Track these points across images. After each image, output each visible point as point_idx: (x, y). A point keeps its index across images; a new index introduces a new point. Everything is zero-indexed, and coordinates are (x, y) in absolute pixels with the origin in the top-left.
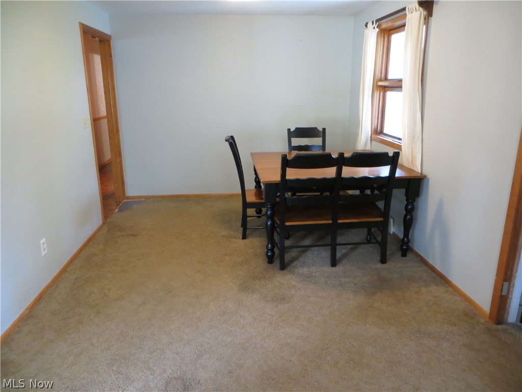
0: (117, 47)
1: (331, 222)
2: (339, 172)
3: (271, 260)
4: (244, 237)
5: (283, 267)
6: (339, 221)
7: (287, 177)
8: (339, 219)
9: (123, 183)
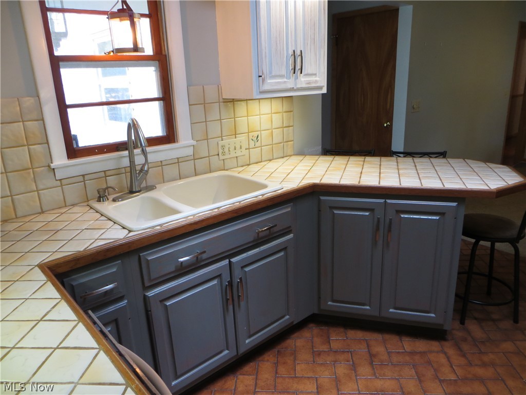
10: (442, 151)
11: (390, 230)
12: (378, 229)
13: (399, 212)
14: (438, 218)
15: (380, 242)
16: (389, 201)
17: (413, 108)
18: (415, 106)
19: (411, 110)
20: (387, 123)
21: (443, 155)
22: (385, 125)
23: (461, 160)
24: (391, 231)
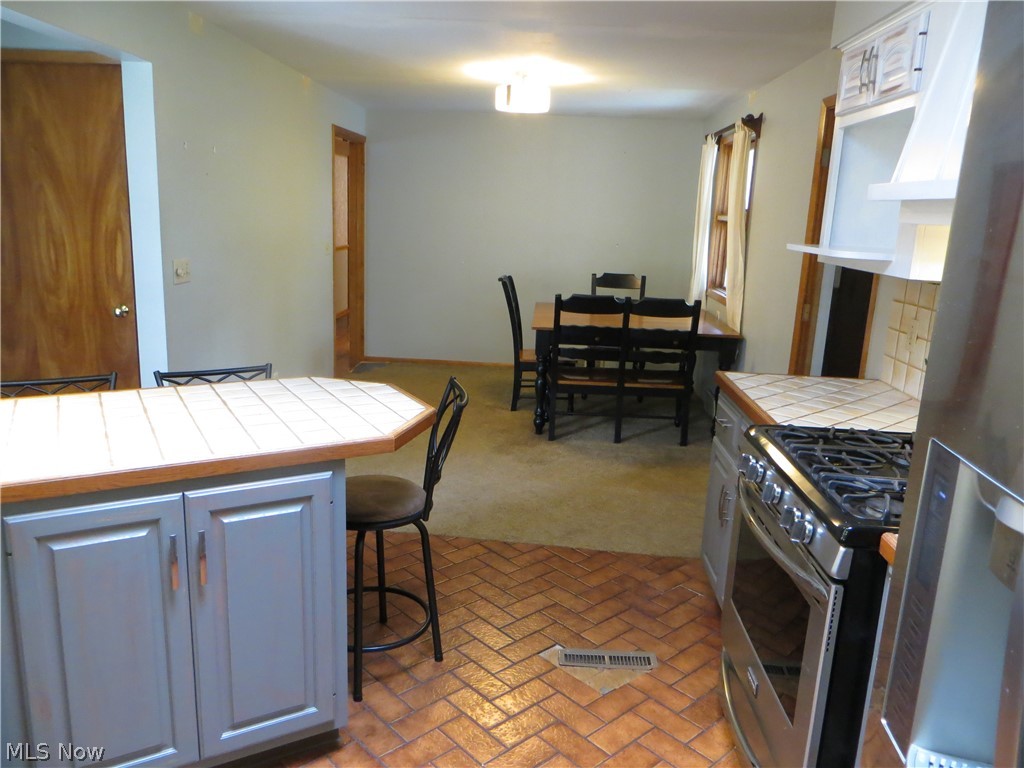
0: (371, 151)
1: (615, 385)
2: (626, 320)
3: (539, 430)
4: (514, 408)
5: (552, 438)
6: (627, 385)
7: (562, 323)
8: (626, 382)
9: (362, 337)
10: (262, 363)
11: (202, 556)
12: (173, 560)
13: (216, 513)
14: (299, 509)
15: (182, 592)
16: (191, 494)
17: (178, 275)
18: (179, 271)
19: (174, 278)
20: (120, 308)
21: (264, 371)
22: (118, 311)
23: (305, 380)
24: (205, 556)
